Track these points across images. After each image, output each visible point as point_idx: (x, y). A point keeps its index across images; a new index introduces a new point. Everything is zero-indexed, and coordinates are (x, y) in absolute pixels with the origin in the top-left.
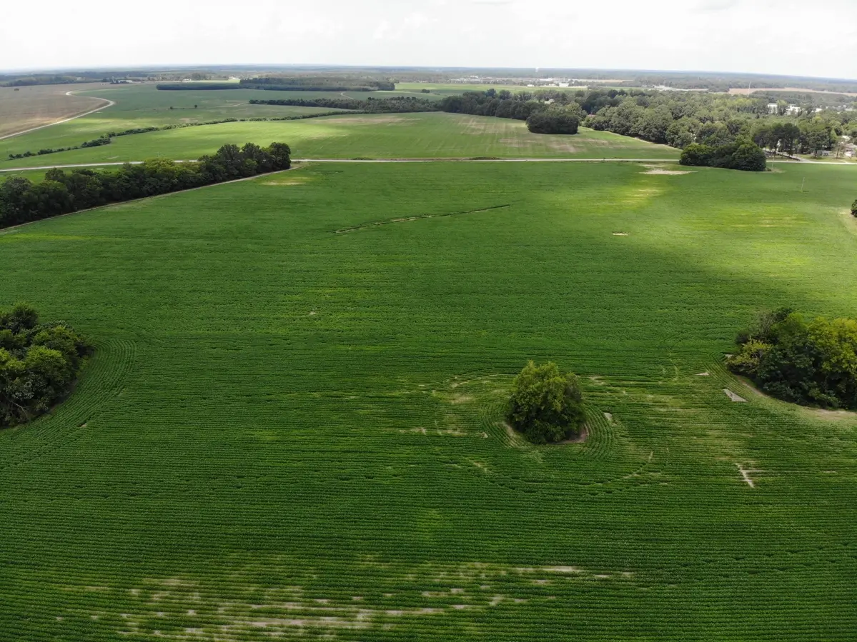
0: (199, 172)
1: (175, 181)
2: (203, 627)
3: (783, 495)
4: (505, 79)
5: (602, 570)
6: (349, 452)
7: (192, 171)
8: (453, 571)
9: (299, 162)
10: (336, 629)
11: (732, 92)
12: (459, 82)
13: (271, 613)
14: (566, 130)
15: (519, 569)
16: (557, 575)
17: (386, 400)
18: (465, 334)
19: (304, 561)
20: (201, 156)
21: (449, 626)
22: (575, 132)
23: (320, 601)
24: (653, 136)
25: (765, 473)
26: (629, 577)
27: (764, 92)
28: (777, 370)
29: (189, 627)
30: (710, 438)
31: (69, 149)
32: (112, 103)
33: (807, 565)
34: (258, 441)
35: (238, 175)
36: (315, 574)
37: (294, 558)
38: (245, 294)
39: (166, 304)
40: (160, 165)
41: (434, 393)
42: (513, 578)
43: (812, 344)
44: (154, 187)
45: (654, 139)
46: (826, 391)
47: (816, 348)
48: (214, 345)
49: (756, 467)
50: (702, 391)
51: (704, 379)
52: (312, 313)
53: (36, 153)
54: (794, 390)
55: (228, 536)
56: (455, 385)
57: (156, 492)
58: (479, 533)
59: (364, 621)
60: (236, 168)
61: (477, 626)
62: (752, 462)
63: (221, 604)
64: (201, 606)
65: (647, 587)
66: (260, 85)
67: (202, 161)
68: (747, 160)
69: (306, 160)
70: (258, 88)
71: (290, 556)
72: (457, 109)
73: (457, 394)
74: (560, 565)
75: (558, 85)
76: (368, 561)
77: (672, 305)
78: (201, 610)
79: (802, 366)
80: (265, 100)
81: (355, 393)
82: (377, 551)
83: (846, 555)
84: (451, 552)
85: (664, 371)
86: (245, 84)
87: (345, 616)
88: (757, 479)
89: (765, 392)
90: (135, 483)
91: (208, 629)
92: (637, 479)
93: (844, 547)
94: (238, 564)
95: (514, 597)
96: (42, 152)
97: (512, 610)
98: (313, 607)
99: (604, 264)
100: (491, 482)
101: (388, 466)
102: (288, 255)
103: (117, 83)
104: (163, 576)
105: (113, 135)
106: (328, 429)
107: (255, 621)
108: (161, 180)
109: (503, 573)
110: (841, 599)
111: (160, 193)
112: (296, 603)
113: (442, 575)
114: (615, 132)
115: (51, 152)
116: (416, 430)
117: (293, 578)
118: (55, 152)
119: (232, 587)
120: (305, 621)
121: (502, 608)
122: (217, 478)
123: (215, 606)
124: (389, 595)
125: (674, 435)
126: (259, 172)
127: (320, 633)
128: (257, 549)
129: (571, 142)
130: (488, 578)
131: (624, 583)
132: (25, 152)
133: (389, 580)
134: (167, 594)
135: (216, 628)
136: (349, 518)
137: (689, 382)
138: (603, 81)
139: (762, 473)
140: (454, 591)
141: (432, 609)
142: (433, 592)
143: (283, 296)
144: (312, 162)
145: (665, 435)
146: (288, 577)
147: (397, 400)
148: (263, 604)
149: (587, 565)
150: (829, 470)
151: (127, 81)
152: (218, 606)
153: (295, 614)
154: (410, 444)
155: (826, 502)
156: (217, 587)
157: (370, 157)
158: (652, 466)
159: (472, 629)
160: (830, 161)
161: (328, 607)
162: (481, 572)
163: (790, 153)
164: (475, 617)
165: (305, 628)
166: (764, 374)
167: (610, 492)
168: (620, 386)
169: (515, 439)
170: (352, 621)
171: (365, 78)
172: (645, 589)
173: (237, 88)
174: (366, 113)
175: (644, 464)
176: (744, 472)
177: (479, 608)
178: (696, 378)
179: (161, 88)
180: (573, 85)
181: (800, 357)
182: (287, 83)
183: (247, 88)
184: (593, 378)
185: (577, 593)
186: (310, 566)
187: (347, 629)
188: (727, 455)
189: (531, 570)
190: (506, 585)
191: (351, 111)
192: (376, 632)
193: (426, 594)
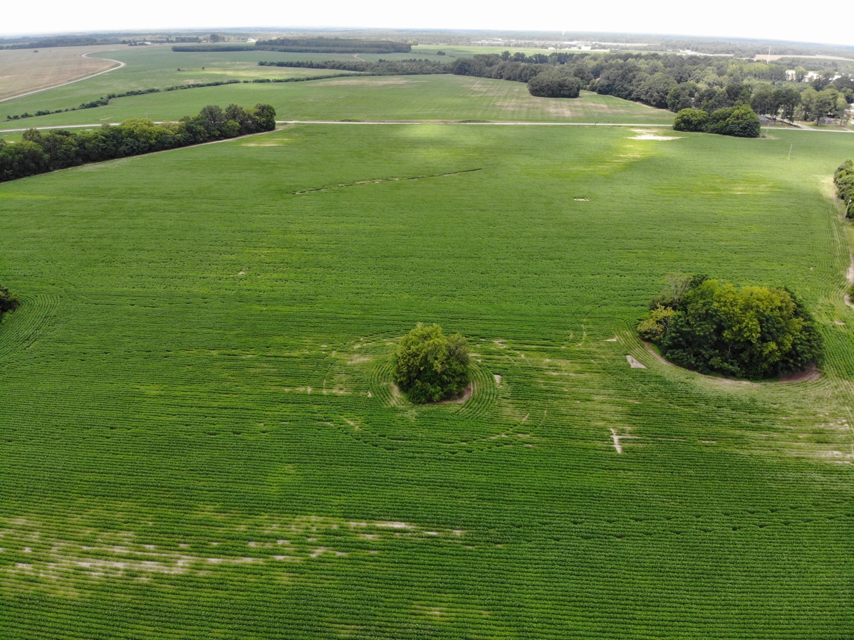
0: (178, 133)
1: (153, 141)
2: (33, 563)
3: (648, 463)
4: (527, 42)
5: (434, 527)
6: (226, 408)
7: (171, 132)
8: (285, 524)
9: (286, 124)
10: (153, 573)
11: (758, 57)
12: (479, 45)
13: (98, 555)
14: (567, 93)
15: (352, 523)
16: (388, 531)
17: (281, 359)
18: (387, 297)
19: (144, 509)
20: (182, 117)
21: (262, 575)
22: (576, 96)
23: (147, 546)
24: (654, 101)
25: (638, 440)
26: (459, 535)
27: (790, 59)
28: (679, 337)
29: (20, 562)
30: (593, 403)
31: (67, 110)
32: (123, 65)
33: (647, 534)
34: (141, 394)
35: (219, 136)
36: (150, 521)
37: (137, 505)
38: (182, 253)
39: (103, 261)
40: (137, 126)
41: (334, 354)
42: (343, 531)
43: (716, 311)
44: (132, 147)
45: (654, 103)
46: (730, 360)
47: (719, 315)
48: (134, 302)
49: (630, 433)
50: (603, 357)
51: (611, 345)
52: (241, 273)
53: (33, 114)
54: (695, 359)
55: (83, 482)
56: (357, 346)
57: (30, 439)
58: (325, 488)
59: (183, 567)
60: (218, 129)
61: (290, 577)
62: (628, 428)
63: (57, 544)
64: (37, 545)
65: (473, 545)
66: (275, 47)
67: (183, 122)
68: (741, 126)
69: (294, 122)
70: (273, 50)
71: (133, 503)
72: (466, 71)
73: (357, 355)
74: (394, 521)
75: (580, 48)
76: (207, 512)
77: (605, 272)
78: (37, 548)
79: (702, 334)
80: (275, 61)
81: (253, 352)
82: (219, 502)
83: (694, 527)
84: (290, 505)
85: (571, 336)
86: (261, 46)
87: (165, 562)
88: (627, 445)
89: (668, 359)
90: (15, 430)
91: (37, 566)
92: (502, 440)
93: (695, 519)
94: (82, 509)
95: (336, 550)
96: (40, 114)
97: (329, 562)
98: (140, 551)
99: (553, 230)
100: (357, 439)
101: (260, 423)
102: (239, 215)
103: (136, 45)
104: (13, 516)
105: (113, 96)
106: (213, 386)
107: (81, 561)
108: (139, 141)
109: (335, 527)
110: (672, 572)
111: (138, 154)
112: (124, 547)
113: (275, 527)
114: (618, 96)
115: (48, 113)
116: (301, 389)
117: (130, 523)
118: (53, 113)
119: (69, 529)
120: (128, 564)
121: (321, 560)
122: (91, 428)
123: (50, 545)
124: (215, 544)
125: (556, 398)
126: (241, 133)
127: (136, 576)
128: (104, 496)
129: (570, 106)
130: (318, 532)
131: (449, 541)
132: (23, 113)
133: (221, 530)
134: (11, 532)
135: (45, 565)
136: (202, 470)
137: (593, 347)
138: (628, 45)
139: (635, 439)
140: (280, 542)
141: (251, 559)
142: (258, 543)
143: (217, 255)
144: (299, 124)
145: (546, 398)
146: (125, 523)
147: (294, 360)
148: (93, 546)
149: (420, 522)
150: (709, 440)
151: (146, 43)
152: (52, 546)
153: (120, 557)
154: (290, 403)
155: (692, 472)
156: (57, 528)
157: (359, 118)
158: (523, 428)
159: (284, 579)
160: (832, 129)
161: (154, 552)
162: (313, 526)
163: (791, 119)
164: (290, 568)
165: (126, 570)
166: (666, 342)
167: (470, 452)
168: (520, 350)
169: (398, 398)
170: (171, 566)
171: (385, 39)
172: (471, 548)
173: (252, 50)
174: (373, 75)
175: (515, 426)
176: (616, 438)
177: (298, 560)
178: (602, 344)
179: (176, 50)
180: (595, 48)
181: (701, 325)
182: (303, 45)
183: (262, 50)
184: (496, 342)
185: (399, 549)
186: (149, 513)
187: (163, 574)
188: (604, 420)
189: (364, 524)
190: (331, 538)
191: (358, 73)
192: (190, 578)
193: (252, 544)
